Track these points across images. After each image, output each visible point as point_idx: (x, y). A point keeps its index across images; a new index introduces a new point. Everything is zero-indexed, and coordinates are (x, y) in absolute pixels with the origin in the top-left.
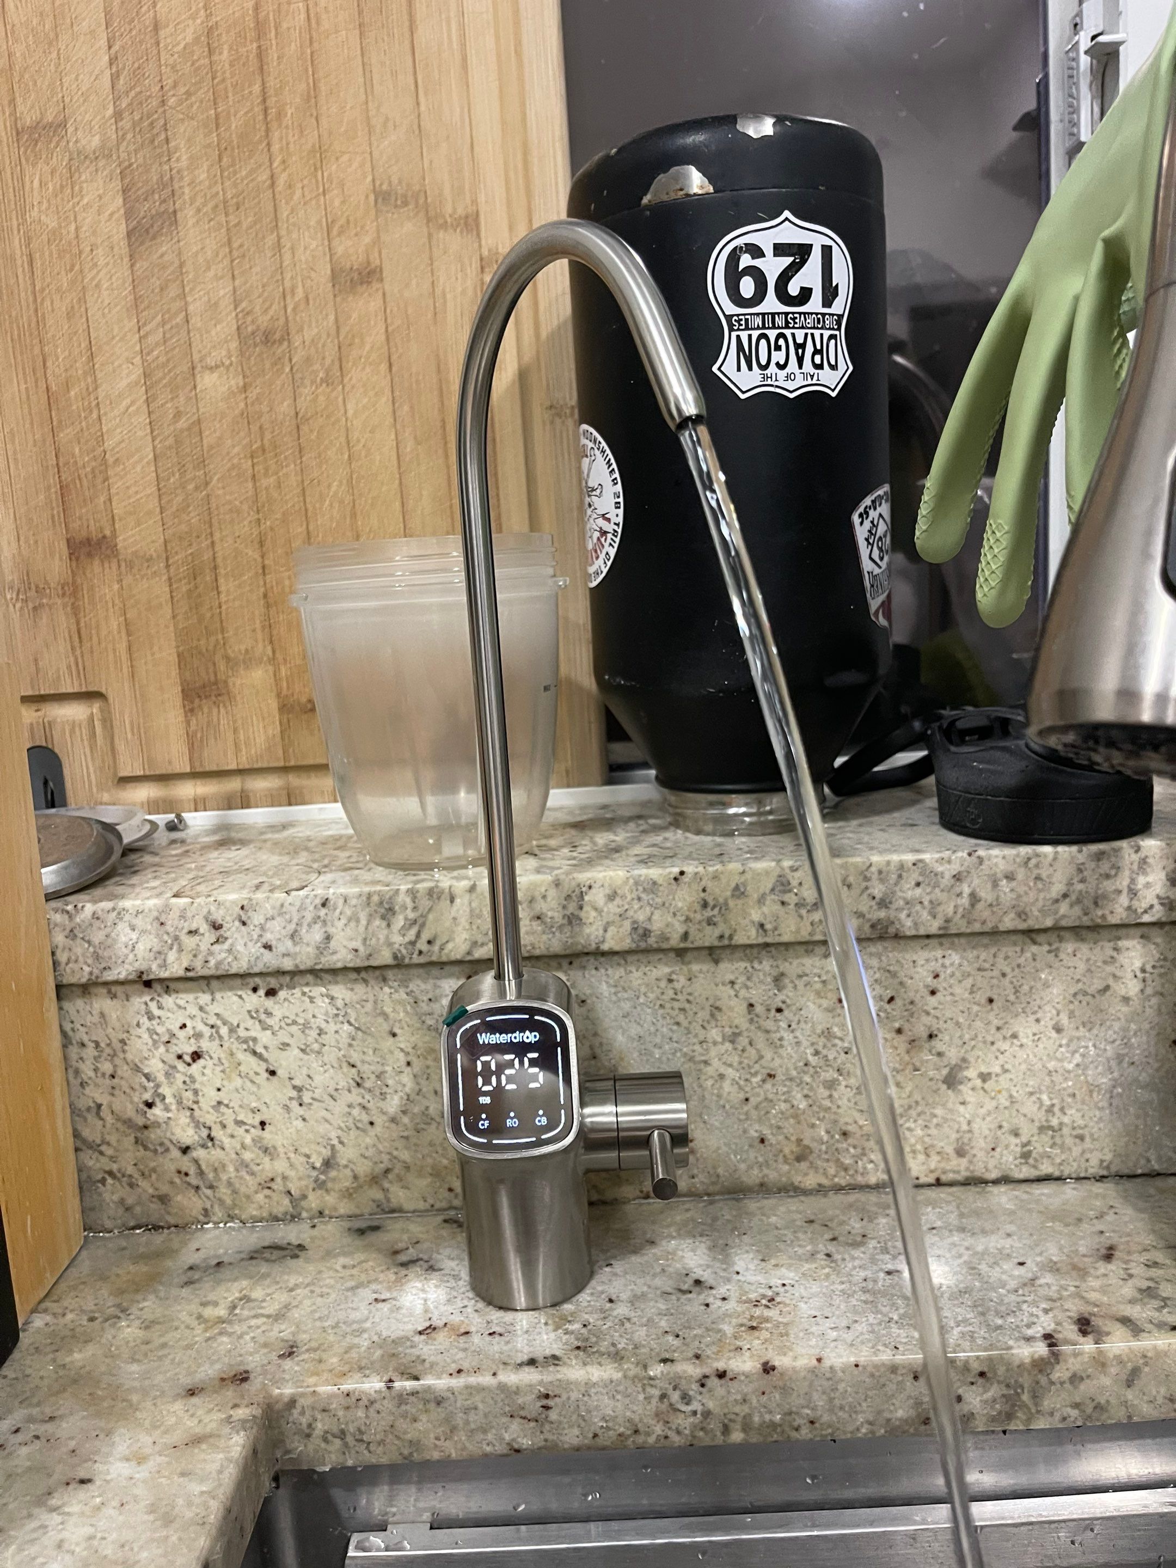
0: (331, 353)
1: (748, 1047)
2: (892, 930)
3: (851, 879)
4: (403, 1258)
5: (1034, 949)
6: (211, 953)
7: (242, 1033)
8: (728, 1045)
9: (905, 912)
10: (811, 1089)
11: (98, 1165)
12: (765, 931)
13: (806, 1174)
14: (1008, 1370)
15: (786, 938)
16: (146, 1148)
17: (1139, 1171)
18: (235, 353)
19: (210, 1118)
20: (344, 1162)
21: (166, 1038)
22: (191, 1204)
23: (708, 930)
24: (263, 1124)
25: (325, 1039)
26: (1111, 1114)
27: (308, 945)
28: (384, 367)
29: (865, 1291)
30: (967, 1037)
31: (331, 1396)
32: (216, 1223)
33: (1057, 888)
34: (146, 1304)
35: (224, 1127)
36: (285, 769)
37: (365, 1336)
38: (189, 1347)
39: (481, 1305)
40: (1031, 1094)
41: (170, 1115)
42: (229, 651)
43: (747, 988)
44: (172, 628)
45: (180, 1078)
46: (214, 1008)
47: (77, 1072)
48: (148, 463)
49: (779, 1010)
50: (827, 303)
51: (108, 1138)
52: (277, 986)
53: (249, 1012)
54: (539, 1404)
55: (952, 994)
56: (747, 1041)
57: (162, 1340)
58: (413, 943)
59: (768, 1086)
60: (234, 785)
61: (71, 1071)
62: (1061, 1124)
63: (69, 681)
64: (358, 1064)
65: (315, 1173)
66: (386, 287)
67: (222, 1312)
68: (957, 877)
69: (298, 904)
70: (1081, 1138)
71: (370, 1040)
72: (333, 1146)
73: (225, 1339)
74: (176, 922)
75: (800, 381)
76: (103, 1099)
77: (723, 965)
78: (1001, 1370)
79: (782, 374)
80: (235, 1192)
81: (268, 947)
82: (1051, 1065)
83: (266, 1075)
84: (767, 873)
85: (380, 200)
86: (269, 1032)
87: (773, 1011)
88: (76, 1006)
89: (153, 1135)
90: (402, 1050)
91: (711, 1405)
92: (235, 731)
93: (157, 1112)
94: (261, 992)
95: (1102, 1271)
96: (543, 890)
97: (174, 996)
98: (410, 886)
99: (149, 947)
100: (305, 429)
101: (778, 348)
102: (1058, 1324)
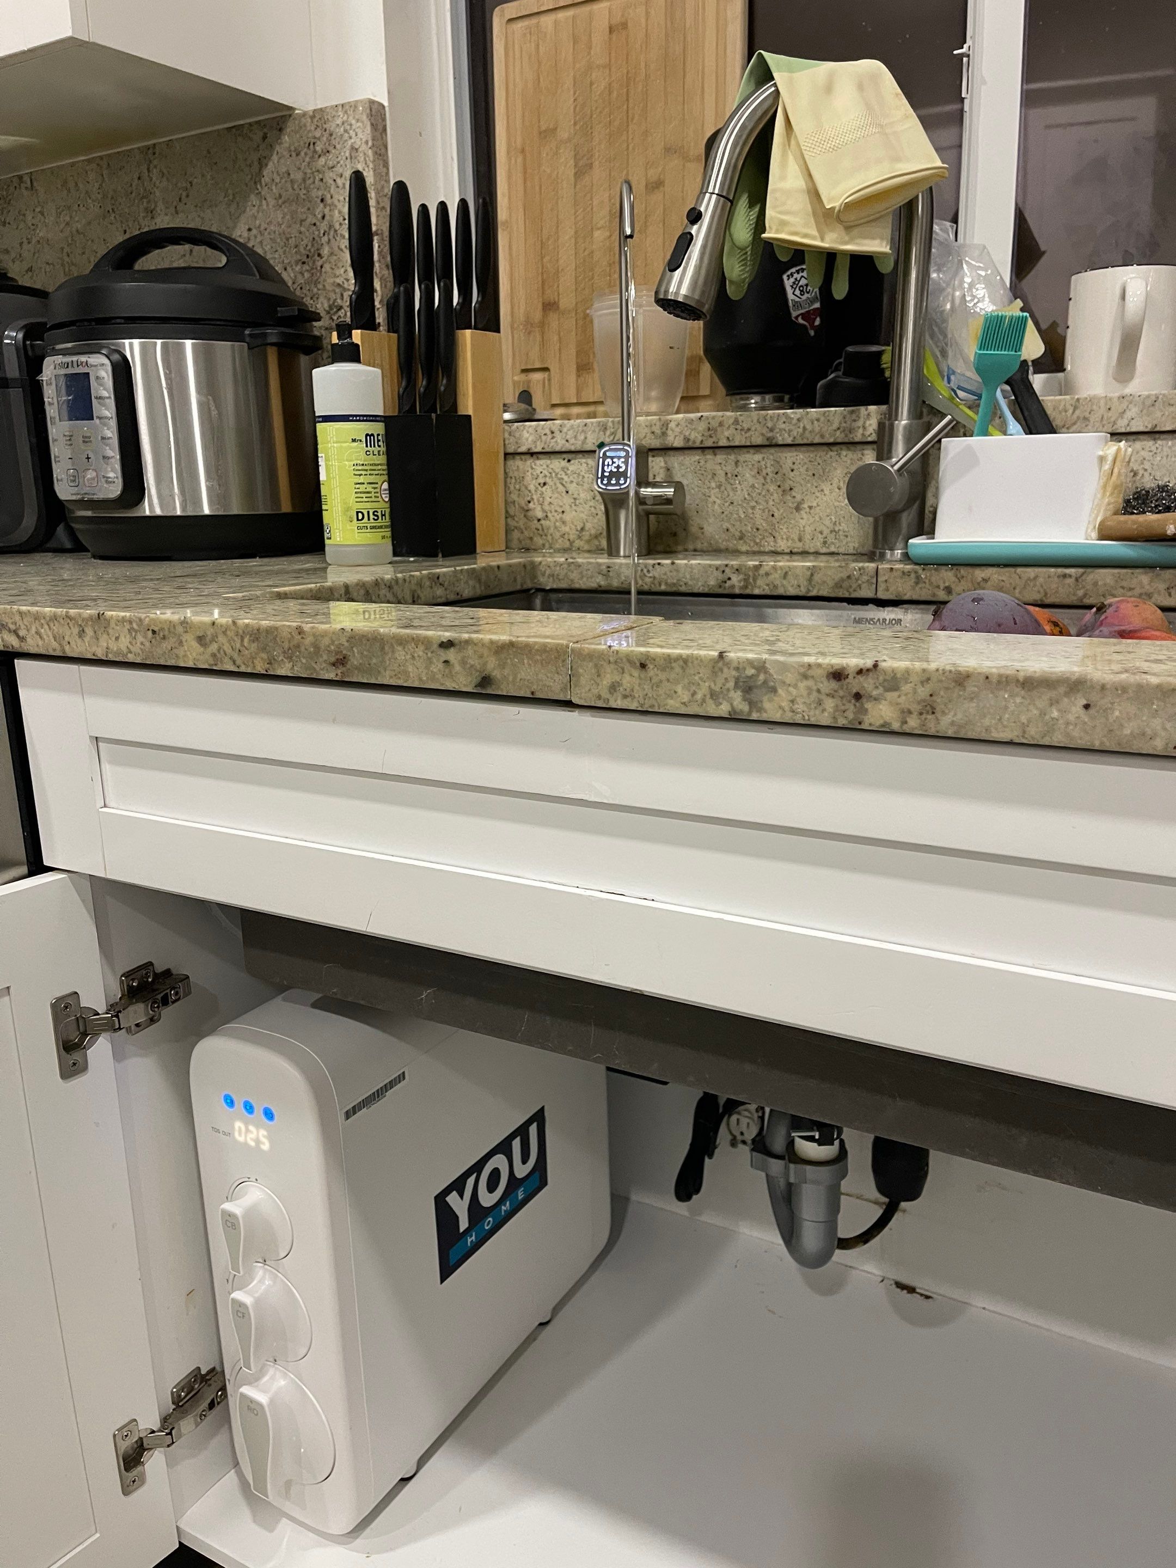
1: (725, 491)
2: (775, 441)
3: (761, 420)
6: (550, 443)
7: (559, 476)
8: (718, 490)
9: (779, 435)
10: (746, 509)
11: (512, 524)
12: (730, 441)
15: (738, 444)
16: (527, 519)
19: (547, 507)
20: (587, 529)
21: (536, 477)
22: (539, 541)
23: (710, 440)
24: (563, 512)
25: (584, 480)
26: (859, 526)
27: (579, 441)
30: (804, 490)
31: (551, 564)
33: (835, 425)
35: (551, 512)
40: (828, 516)
41: (535, 506)
43: (725, 465)
44: (575, 340)
45: (539, 492)
47: (509, 488)
49: (736, 476)
51: (516, 514)
52: (570, 458)
53: (561, 467)
55: (799, 471)
56: (724, 488)
59: (731, 507)
62: (839, 530)
63: (538, 363)
65: (578, 533)
68: (799, 420)
69: (577, 425)
70: (847, 536)
72: (584, 522)
74: (540, 431)
76: (516, 499)
77: (718, 457)
80: (553, 538)
81: (567, 441)
83: (565, 493)
84: (731, 417)
85: (666, 152)
86: (567, 476)
87: (734, 476)
88: (510, 462)
89: (530, 514)
93: (531, 505)
94: (566, 460)
97: (539, 459)
99: (532, 441)
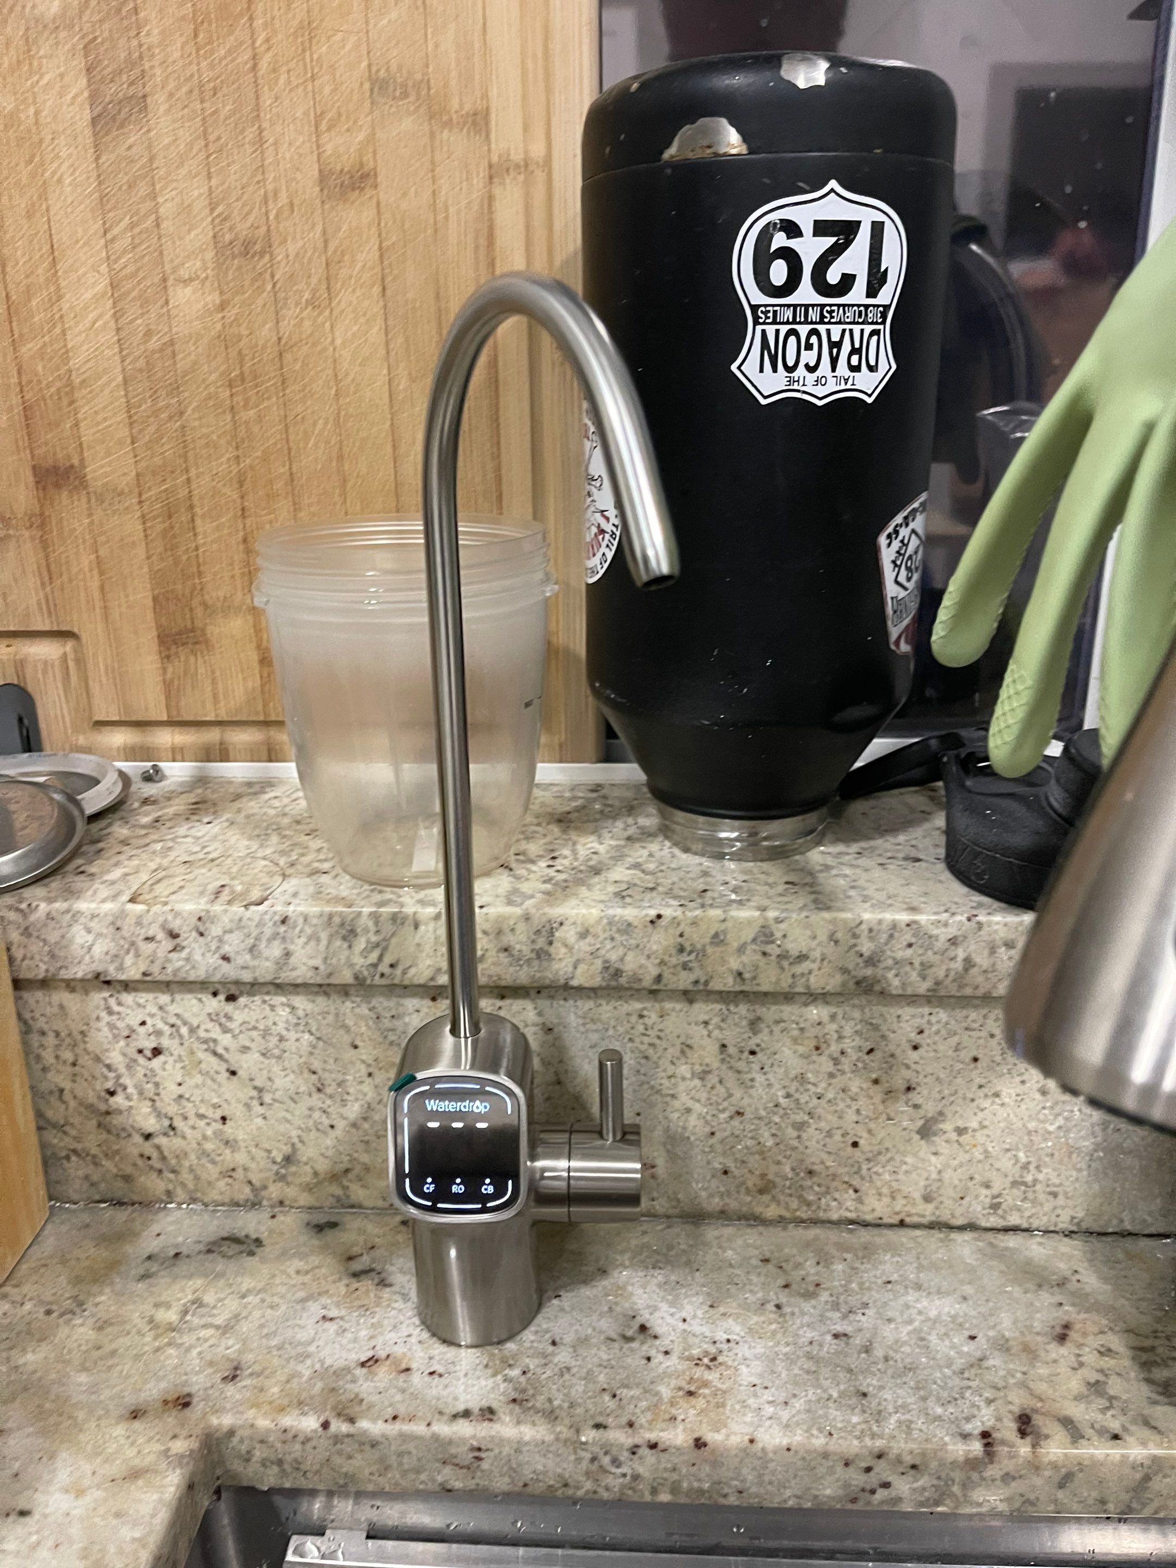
0: (318, 272)
1: (718, 1086)
2: (877, 988)
3: (839, 935)
4: (357, 1266)
6: (169, 961)
7: (202, 1034)
8: (697, 1082)
9: (893, 972)
10: (779, 1129)
11: (62, 1144)
12: (743, 980)
13: (768, 1206)
14: (940, 1465)
15: (765, 988)
16: (109, 1132)
17: (1110, 1230)
18: (210, 265)
19: (172, 1109)
20: (304, 1159)
21: (126, 1033)
22: (155, 1185)
23: (684, 974)
25: (285, 1045)
26: (1089, 1176)
27: (267, 959)
28: (377, 290)
29: (809, 1356)
30: (946, 1092)
31: (268, 1431)
32: (180, 1204)
34: (103, 1298)
35: (186, 1118)
36: (266, 724)
37: (309, 1362)
38: (137, 1357)
39: (425, 1335)
40: (1008, 1150)
41: (131, 1104)
42: (206, 597)
43: (721, 1029)
44: (146, 570)
45: (140, 1071)
46: (173, 1009)
47: (38, 1058)
48: (118, 386)
49: (753, 1053)
50: (872, 292)
51: (71, 1120)
52: (237, 993)
53: (209, 1014)
54: (471, 1455)
55: (935, 1051)
56: (716, 1079)
57: (113, 1346)
58: (375, 966)
59: (736, 1122)
60: (212, 736)
61: (31, 1057)
62: (1035, 1181)
63: (39, 619)
64: (320, 1072)
65: (275, 1167)
66: (382, 195)
67: (172, 1316)
68: (953, 941)
69: (257, 919)
70: (1055, 1195)
71: (331, 1050)
72: (293, 1145)
73: (171, 1351)
74: (132, 929)
75: (831, 386)
76: (67, 1085)
77: (698, 1006)
78: (934, 1465)
79: (811, 378)
80: (197, 1178)
81: (226, 958)
82: (1032, 1125)
83: (227, 1075)
84: (750, 922)
85: (376, 89)
86: (229, 1035)
87: (746, 1054)
88: (34, 997)
89: (116, 1121)
90: (363, 1062)
91: (641, 1470)
92: (214, 682)
93: (118, 1101)
94: (222, 997)
95: (1054, 1356)
96: (512, 923)
97: (133, 994)
98: (373, 909)
99: (105, 949)
100: (288, 357)
101: (809, 347)
102: (999, 1419)
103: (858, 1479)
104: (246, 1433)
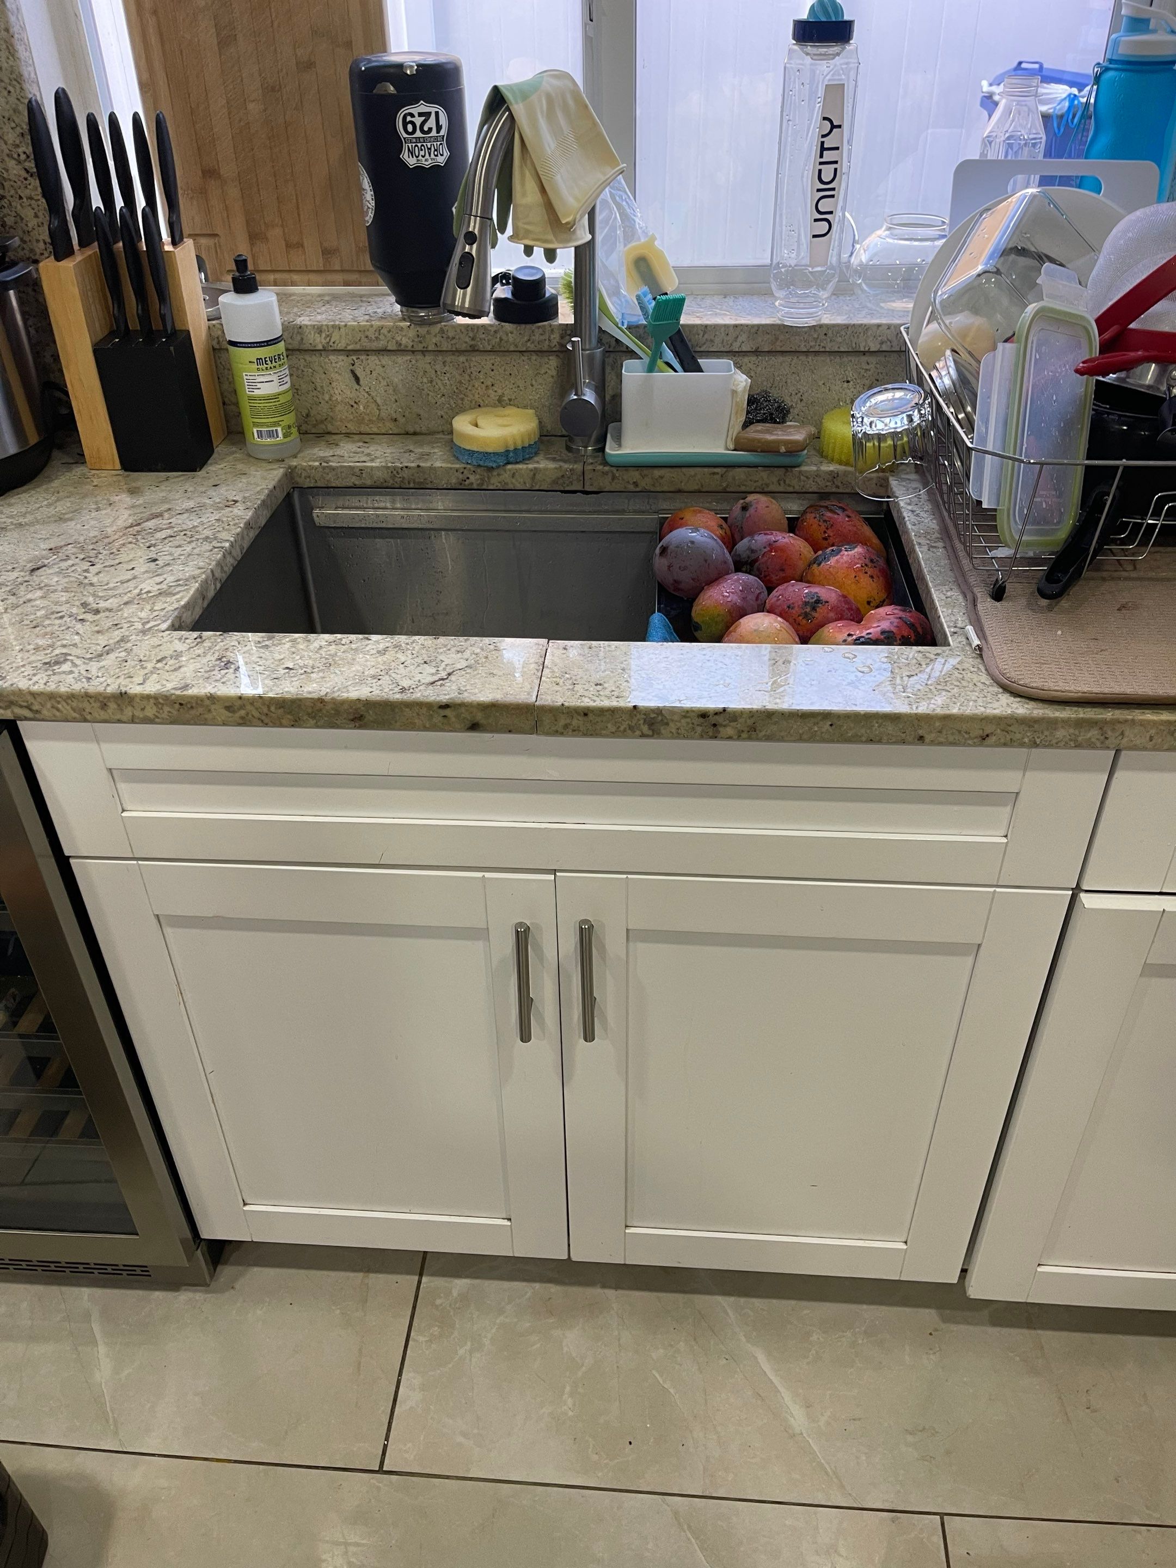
0: (297, 97)
5: (523, 358)
15: (444, 349)
18: (261, 95)
20: (313, 415)
25: (304, 373)
27: (296, 341)
31: (307, 467)
42: (265, 221)
48: (230, 139)
58: (328, 343)
64: (315, 383)
65: (303, 418)
66: (318, 70)
68: (495, 332)
71: (318, 375)
82: (530, 397)
85: (314, 34)
90: (328, 379)
91: (405, 475)
92: (270, 254)
100: (289, 128)
103: (461, 476)
104: (299, 467)
